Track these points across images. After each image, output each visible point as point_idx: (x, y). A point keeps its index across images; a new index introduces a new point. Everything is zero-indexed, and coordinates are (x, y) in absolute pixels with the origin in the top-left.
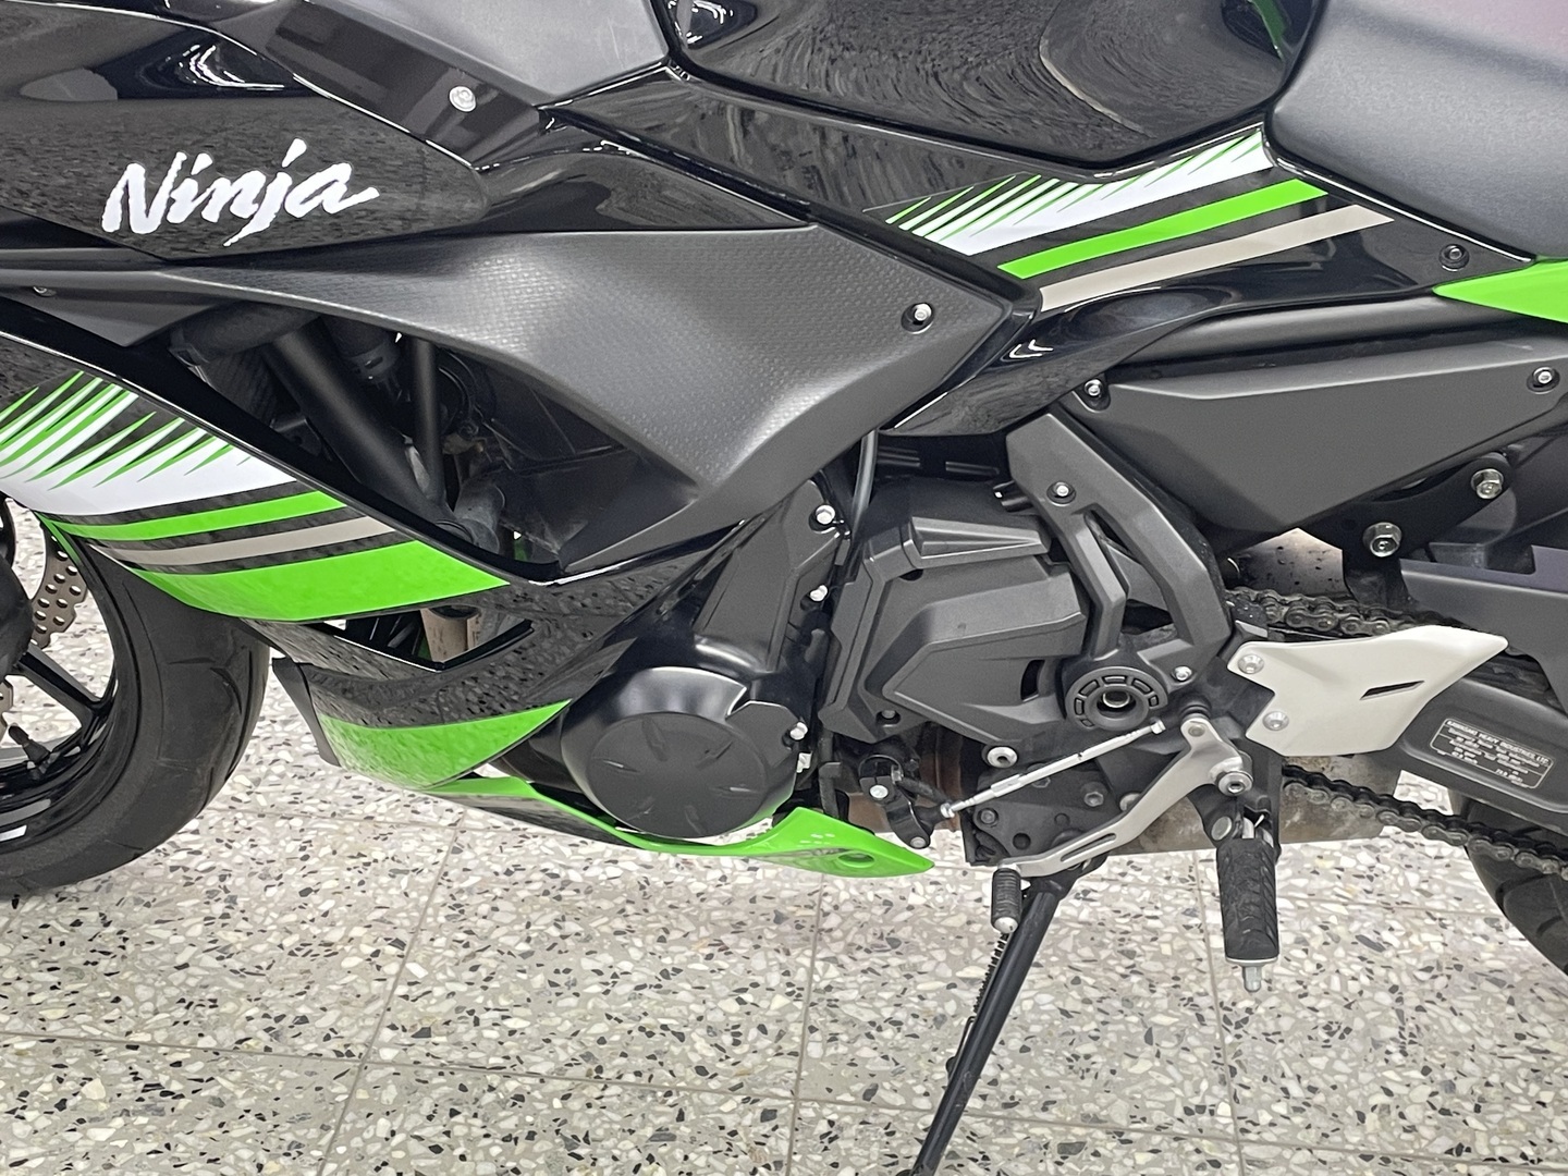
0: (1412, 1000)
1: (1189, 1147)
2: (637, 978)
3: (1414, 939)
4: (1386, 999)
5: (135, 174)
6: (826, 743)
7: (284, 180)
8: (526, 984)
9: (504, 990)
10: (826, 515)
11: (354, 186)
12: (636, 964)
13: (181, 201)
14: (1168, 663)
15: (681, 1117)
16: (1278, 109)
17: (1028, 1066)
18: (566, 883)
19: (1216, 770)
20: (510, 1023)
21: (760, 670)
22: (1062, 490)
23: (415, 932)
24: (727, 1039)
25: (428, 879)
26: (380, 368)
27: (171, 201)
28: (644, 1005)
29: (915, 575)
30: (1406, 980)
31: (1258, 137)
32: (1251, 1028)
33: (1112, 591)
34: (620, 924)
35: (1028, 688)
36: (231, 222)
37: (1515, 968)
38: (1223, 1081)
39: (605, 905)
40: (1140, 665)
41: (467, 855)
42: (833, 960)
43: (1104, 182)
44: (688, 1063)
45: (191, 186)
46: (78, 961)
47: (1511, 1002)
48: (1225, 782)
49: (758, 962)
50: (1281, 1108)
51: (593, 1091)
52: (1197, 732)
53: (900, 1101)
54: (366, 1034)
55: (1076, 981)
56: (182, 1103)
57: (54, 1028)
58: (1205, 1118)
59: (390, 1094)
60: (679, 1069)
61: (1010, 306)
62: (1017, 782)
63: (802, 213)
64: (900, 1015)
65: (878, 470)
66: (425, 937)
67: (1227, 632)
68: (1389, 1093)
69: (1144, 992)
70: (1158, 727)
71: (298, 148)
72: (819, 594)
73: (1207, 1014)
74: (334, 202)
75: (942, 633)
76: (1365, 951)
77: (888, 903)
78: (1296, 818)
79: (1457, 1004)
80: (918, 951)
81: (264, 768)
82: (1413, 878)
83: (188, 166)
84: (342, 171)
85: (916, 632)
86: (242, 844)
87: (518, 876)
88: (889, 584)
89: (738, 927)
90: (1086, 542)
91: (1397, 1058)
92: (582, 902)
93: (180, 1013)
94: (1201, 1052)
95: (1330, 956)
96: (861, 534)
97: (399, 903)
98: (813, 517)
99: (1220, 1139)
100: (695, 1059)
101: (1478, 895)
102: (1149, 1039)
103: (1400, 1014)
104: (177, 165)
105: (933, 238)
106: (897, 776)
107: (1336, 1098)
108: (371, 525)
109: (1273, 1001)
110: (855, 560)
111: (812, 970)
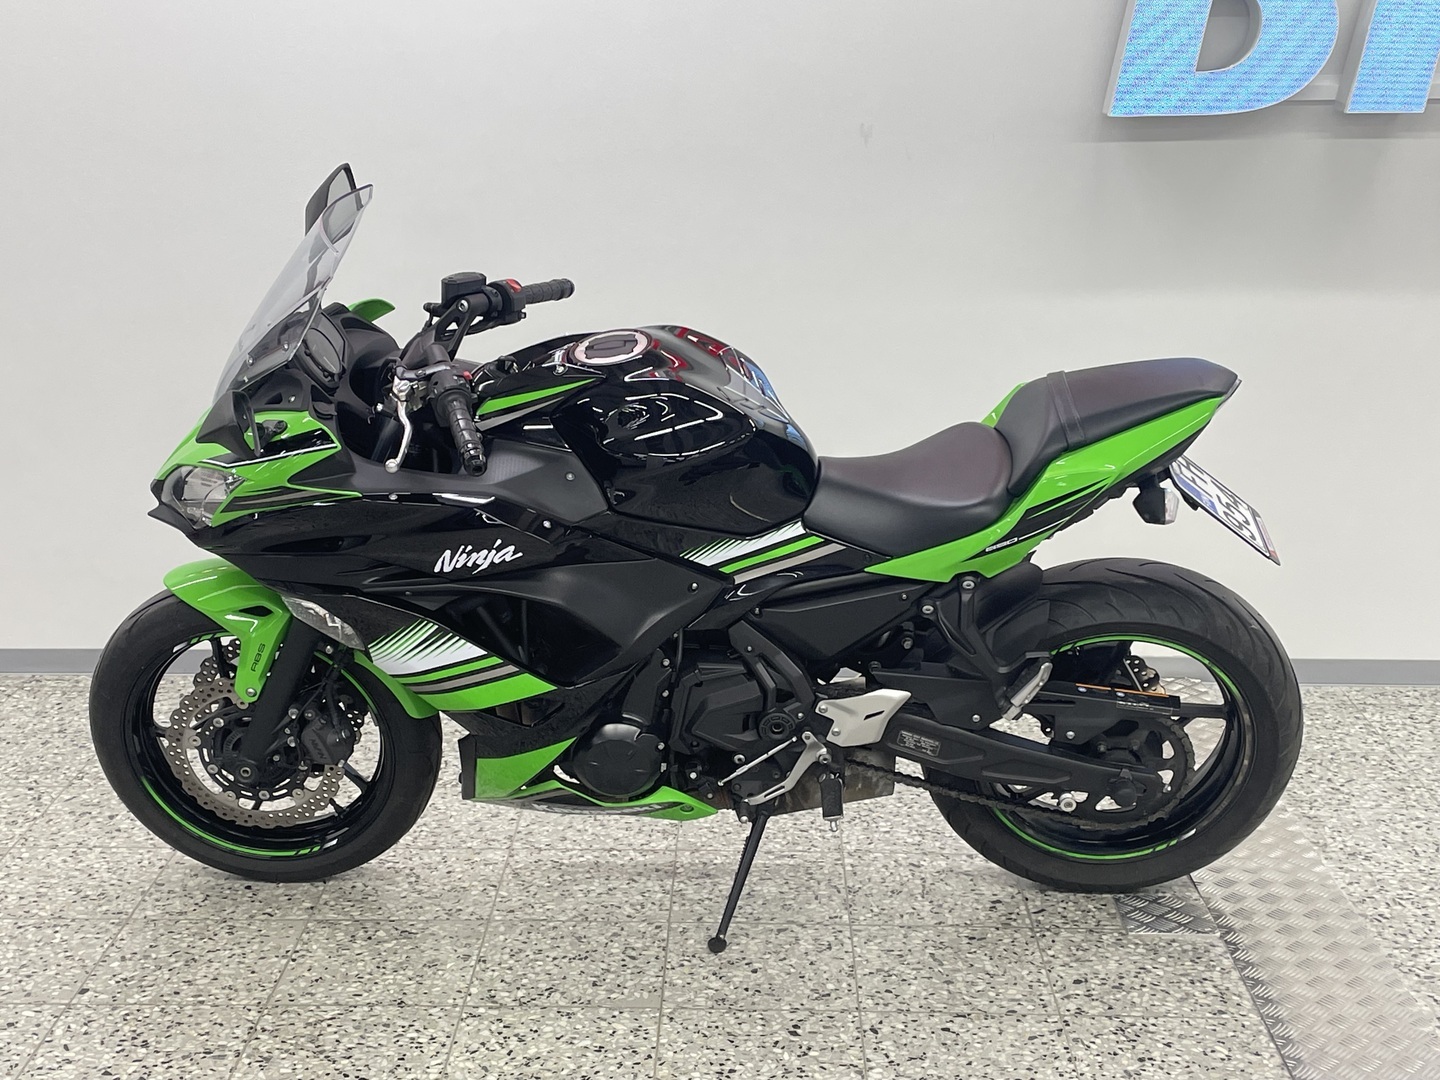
0: (929, 881)
1: (830, 928)
2: (598, 891)
3: (934, 863)
4: (919, 882)
5: (448, 553)
6: (672, 757)
7: (494, 552)
8: (551, 895)
9: (542, 897)
10: (666, 662)
11: (515, 553)
12: (597, 886)
13: (461, 560)
14: (796, 712)
15: (622, 929)
16: (806, 514)
17: (765, 909)
18: (562, 864)
19: (818, 754)
20: (547, 907)
21: (647, 724)
22: (750, 648)
23: (500, 882)
24: (639, 907)
25: (502, 866)
26: (508, 619)
27: (458, 561)
28: (602, 899)
29: (699, 685)
30: (928, 875)
31: (800, 523)
32: (860, 893)
33: (771, 684)
34: (588, 875)
35: (745, 728)
36: (476, 566)
37: (975, 870)
38: (846, 909)
39: (580, 870)
40: (785, 713)
41: (516, 857)
42: (682, 882)
43: (750, 540)
44: (623, 914)
45: (465, 555)
46: (359, 898)
47: (972, 880)
48: (821, 758)
49: (650, 884)
50: (870, 915)
51: (586, 924)
52: (808, 738)
53: (712, 920)
54: (488, 913)
55: (787, 883)
56: (418, 936)
57: (357, 918)
58: (837, 920)
59: (502, 929)
60: (619, 916)
61: (724, 583)
62: (746, 768)
63: (652, 554)
64: (711, 897)
65: (683, 649)
66: (505, 884)
67: (814, 698)
68: (914, 909)
69: (816, 885)
70: (794, 739)
71: (499, 542)
72: (666, 694)
73: (842, 890)
74: (508, 558)
75: (711, 706)
76: (912, 868)
77: (705, 864)
78: (860, 786)
79: (949, 882)
80: (718, 877)
81: (417, 834)
82: (938, 844)
83: (464, 549)
84: (512, 548)
85: (703, 706)
86: (416, 859)
87: (540, 863)
88: (691, 688)
89: (640, 874)
90: (760, 668)
91: (920, 898)
92: (570, 869)
93: (408, 910)
94: (838, 901)
95: (897, 870)
96: (681, 671)
97: (491, 873)
98: (662, 663)
99: (844, 924)
100: (626, 913)
101: (964, 848)
102: (816, 898)
103: (924, 886)
104: (461, 550)
105: (695, 561)
106: (700, 768)
107: (892, 911)
108: (512, 669)
109: (870, 885)
110: (679, 678)
111: (673, 885)
